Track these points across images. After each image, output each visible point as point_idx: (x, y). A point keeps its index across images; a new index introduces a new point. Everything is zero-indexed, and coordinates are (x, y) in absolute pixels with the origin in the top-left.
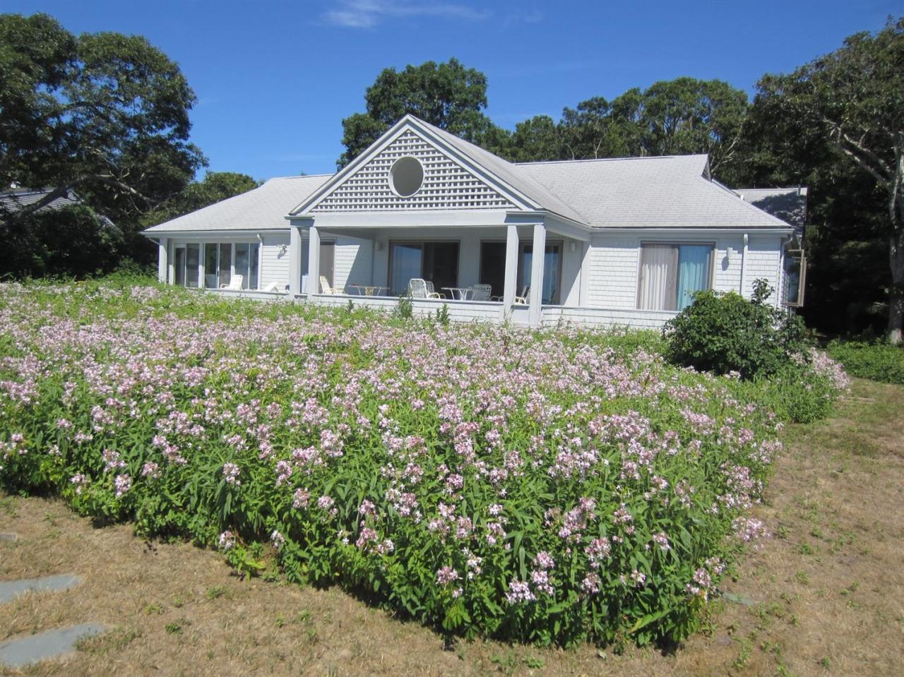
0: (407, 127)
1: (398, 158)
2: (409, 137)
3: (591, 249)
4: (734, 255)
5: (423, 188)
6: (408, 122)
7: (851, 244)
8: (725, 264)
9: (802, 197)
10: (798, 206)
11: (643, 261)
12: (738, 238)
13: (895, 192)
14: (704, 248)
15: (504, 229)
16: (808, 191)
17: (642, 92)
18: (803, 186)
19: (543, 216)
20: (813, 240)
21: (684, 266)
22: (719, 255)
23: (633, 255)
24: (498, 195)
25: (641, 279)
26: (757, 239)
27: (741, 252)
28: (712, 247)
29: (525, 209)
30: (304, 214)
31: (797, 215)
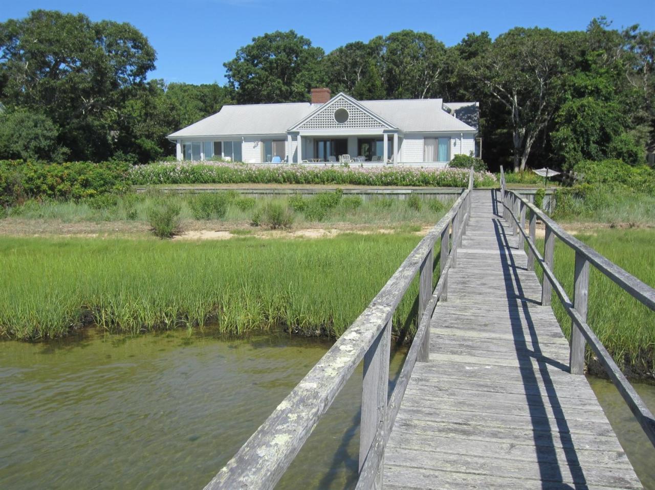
0: (341, 97)
1: (337, 109)
2: (342, 101)
3: (404, 140)
4: (458, 141)
5: (349, 120)
6: (341, 95)
7: (499, 130)
8: (455, 144)
9: (477, 107)
10: (476, 112)
11: (425, 144)
12: (459, 135)
13: (513, 110)
14: (446, 139)
15: (383, 135)
16: (480, 104)
17: (384, 38)
18: (477, 101)
19: (397, 131)
20: (483, 126)
21: (440, 146)
22: (453, 141)
23: (421, 142)
24: (380, 123)
25: (424, 151)
26: (466, 135)
27: (460, 140)
28: (450, 138)
29: (390, 128)
30: (294, 130)
31: (475, 117)
